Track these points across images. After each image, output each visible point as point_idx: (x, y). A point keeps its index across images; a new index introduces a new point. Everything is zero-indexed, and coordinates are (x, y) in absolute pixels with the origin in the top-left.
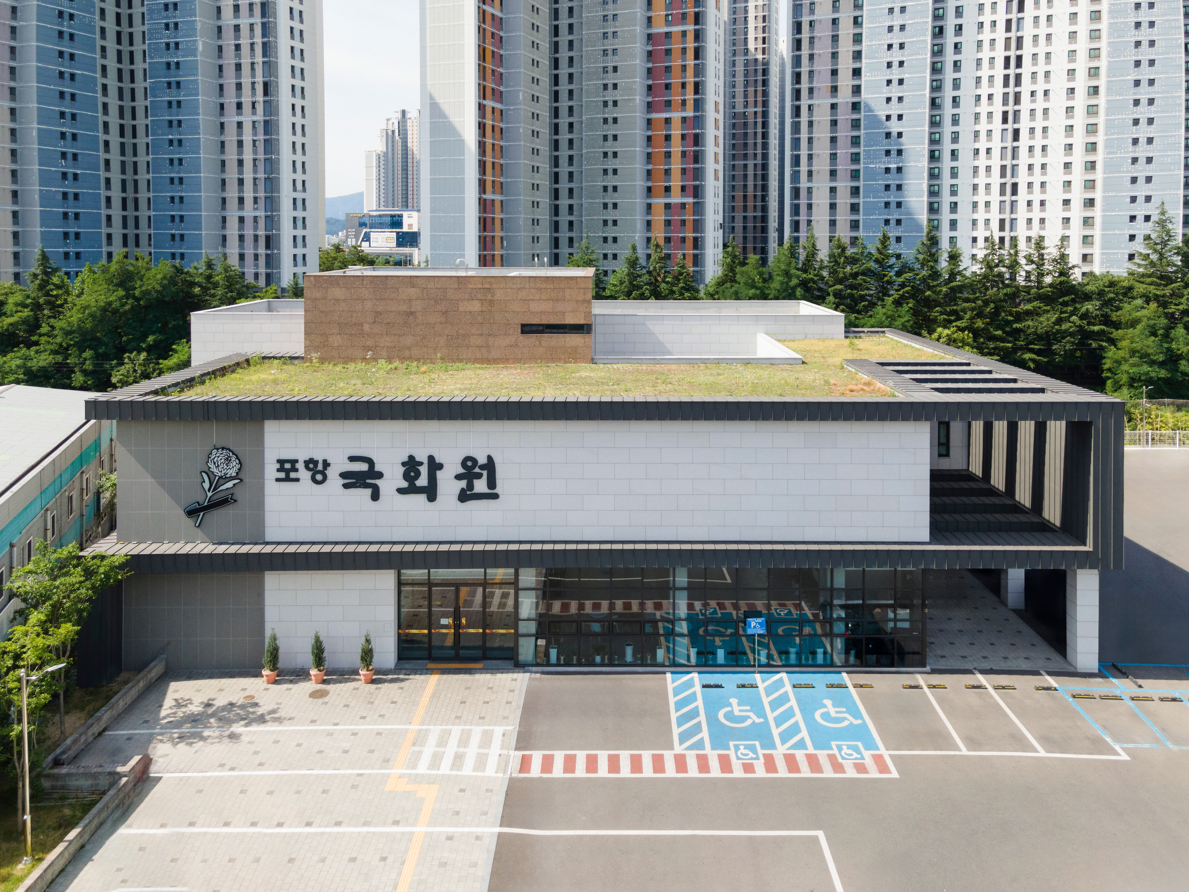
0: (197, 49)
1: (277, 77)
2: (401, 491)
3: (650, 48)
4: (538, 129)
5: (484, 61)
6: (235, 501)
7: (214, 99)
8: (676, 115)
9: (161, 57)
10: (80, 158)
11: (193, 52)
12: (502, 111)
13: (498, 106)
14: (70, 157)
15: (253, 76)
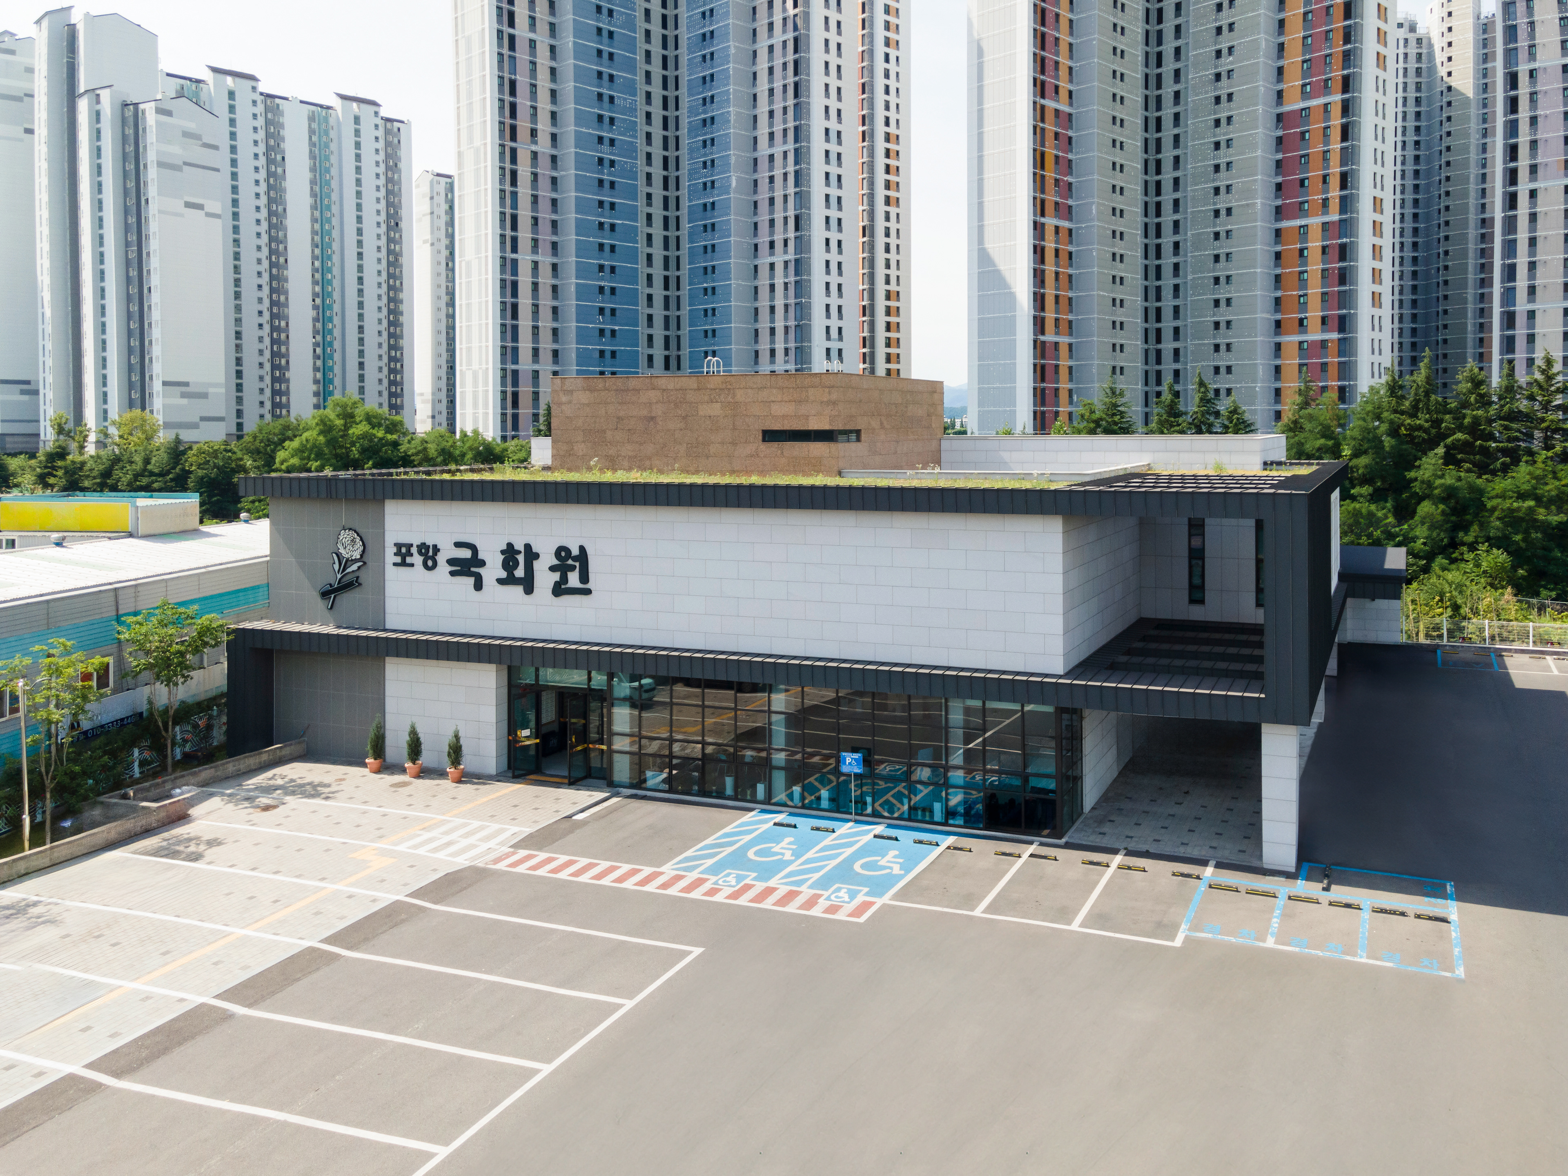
0: (730, 185)
1: (809, 209)
2: (500, 581)
3: (1280, 133)
4: (1122, 252)
5: (1043, 167)
6: (360, 584)
7: (748, 240)
8: (1315, 221)
9: (699, 199)
10: (618, 313)
11: (726, 189)
12: (1070, 231)
13: (1065, 224)
14: (608, 312)
15: (785, 210)
